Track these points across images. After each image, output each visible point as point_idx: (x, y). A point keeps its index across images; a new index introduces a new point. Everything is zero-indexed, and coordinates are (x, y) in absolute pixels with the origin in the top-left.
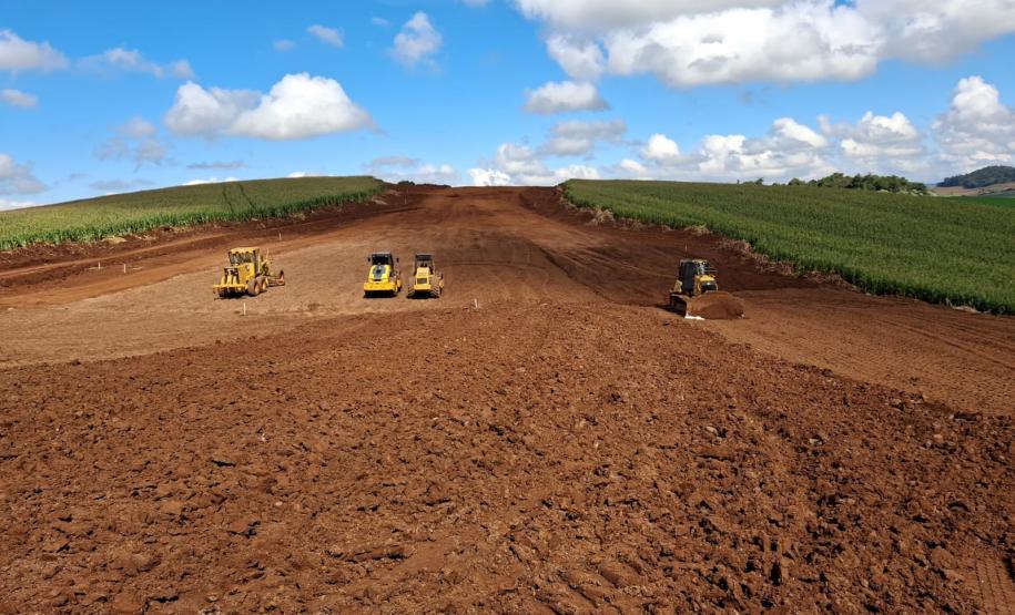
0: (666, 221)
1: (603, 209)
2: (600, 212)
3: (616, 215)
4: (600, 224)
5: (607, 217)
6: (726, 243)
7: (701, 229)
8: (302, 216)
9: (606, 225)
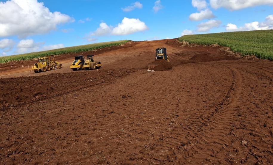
0: (205, 43)
1: (186, 41)
2: (184, 42)
3: (190, 43)
4: (184, 46)
5: (187, 44)
6: (222, 49)
7: (215, 45)
8: (96, 51)
9: (186, 46)
